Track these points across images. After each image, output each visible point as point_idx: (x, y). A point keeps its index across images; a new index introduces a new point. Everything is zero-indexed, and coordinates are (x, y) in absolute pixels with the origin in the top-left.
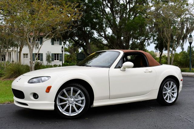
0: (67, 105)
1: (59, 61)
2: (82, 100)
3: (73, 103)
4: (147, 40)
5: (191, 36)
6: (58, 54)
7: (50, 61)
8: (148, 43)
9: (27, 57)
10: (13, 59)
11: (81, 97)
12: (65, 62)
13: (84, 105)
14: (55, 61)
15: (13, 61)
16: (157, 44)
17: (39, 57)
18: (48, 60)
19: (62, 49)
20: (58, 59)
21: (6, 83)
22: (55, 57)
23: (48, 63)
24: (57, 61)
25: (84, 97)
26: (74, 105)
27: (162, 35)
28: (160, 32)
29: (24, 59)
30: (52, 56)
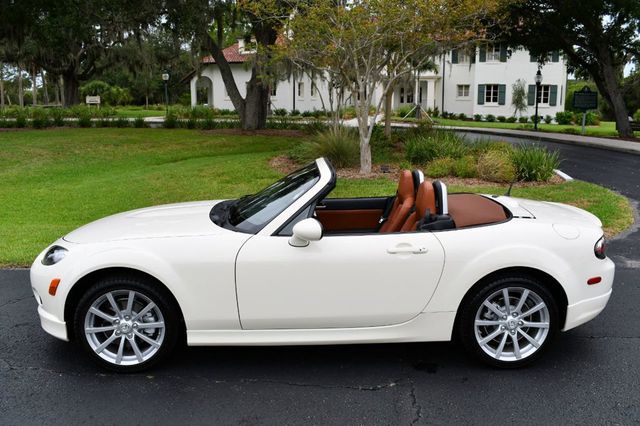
0: (114, 336)
1: (547, 105)
2: (157, 330)
3: (131, 331)
6: (546, 88)
7: (524, 105)
9: (467, 94)
11: (157, 320)
13: (160, 344)
14: (537, 105)
15: (418, 107)
17: (495, 94)
18: (518, 102)
19: (538, 77)
20: (545, 101)
22: (539, 95)
23: (518, 111)
24: (542, 104)
25: (162, 322)
26: (133, 338)
29: (460, 98)
30: (530, 92)
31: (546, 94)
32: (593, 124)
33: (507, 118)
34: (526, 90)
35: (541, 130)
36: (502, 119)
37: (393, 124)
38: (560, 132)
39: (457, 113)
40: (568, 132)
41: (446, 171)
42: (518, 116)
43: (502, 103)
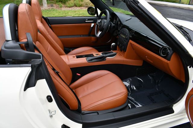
41: (73, 5)
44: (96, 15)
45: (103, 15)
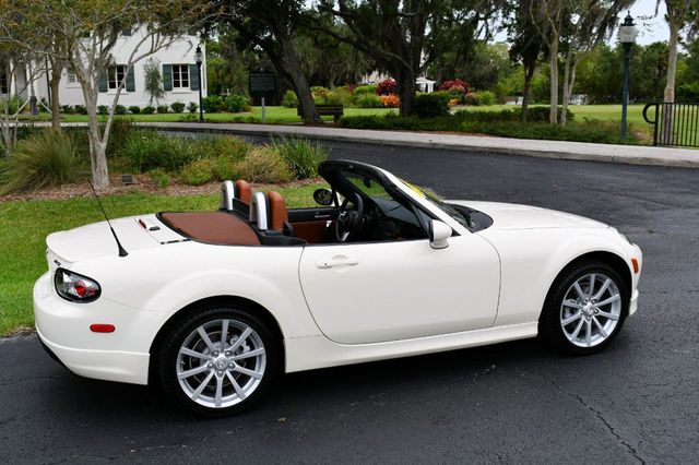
1: (188, 89)
4: (485, 19)
5: (629, 21)
6: (185, 67)
7: (160, 90)
8: (487, 31)
10: (33, 91)
12: (209, 95)
14: (175, 90)
15: (34, 99)
16: (516, 41)
17: (120, 77)
18: (152, 87)
19: (199, 56)
20: (185, 84)
21: (13, 214)
22: (176, 76)
23: (154, 99)
24: (181, 89)
27: (535, 13)
28: (528, 6)
29: (72, 85)
30: (164, 73)
31: (185, 76)
32: (245, 110)
33: (142, 108)
34: (161, 71)
35: (208, 121)
36: (135, 110)
37: (62, 124)
38: (230, 122)
39: (72, 104)
40: (238, 121)
41: (207, 176)
42: (155, 105)
43: (131, 89)
44: (333, 205)
45: (349, 203)
